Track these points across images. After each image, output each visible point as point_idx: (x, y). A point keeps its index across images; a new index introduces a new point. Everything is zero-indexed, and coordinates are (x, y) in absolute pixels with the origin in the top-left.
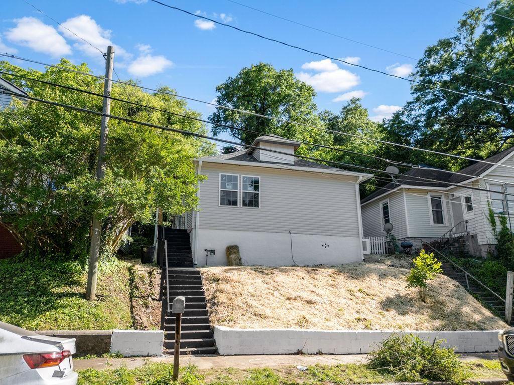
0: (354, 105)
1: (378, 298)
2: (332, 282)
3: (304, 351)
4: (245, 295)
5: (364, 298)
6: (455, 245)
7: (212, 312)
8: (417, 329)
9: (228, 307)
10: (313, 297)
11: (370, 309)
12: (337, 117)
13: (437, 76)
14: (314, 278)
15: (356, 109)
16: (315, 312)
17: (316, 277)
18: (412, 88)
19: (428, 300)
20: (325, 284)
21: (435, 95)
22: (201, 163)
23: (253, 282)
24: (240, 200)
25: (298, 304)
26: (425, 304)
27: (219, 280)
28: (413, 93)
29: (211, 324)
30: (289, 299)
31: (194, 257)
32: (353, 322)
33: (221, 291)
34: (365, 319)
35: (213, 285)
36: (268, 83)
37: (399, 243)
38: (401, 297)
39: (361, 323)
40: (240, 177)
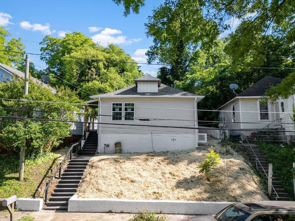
1: (179, 178)
2: (156, 167)
3: (113, 211)
6: (270, 135)
7: (80, 186)
10: (137, 178)
11: (168, 185)
17: (149, 164)
19: (212, 179)
22: (99, 99)
24: (123, 116)
25: (126, 182)
27: (93, 166)
29: (75, 193)
30: (122, 179)
32: (150, 195)
33: (90, 174)
34: (159, 193)
35: (90, 169)
39: (155, 195)
40: (123, 104)
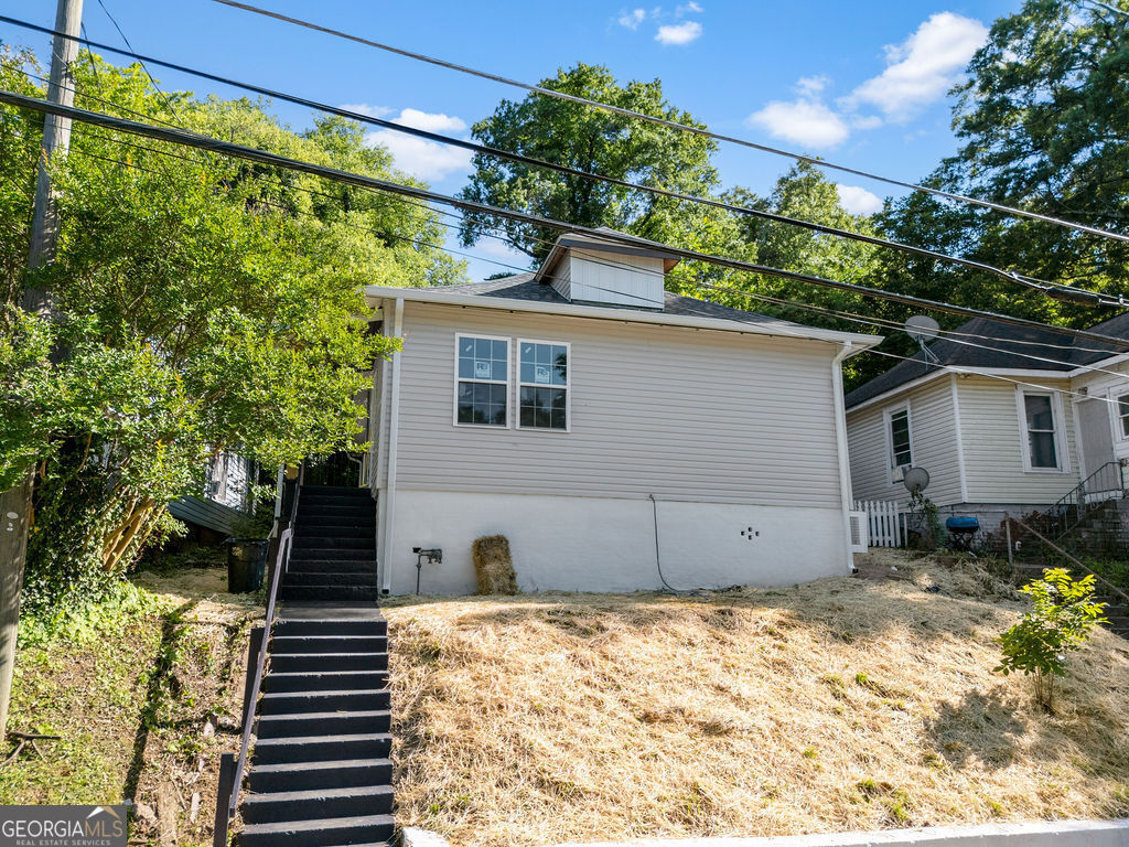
0: (805, 174)
1: (916, 703)
2: (775, 654)
4: (511, 707)
5: (874, 706)
6: (1092, 527)
7: (404, 772)
8: (1047, 816)
9: (457, 754)
10: (725, 712)
11: (897, 744)
12: (764, 204)
13: (1022, 90)
14: (722, 643)
15: (810, 183)
16: (734, 765)
17: (728, 637)
18: (954, 124)
19: (1062, 706)
20: (757, 659)
21: (1011, 142)
22: (400, 304)
23: (541, 659)
24: (514, 408)
25: (677, 736)
26: (1053, 721)
27: (437, 654)
28: (961, 134)
29: (397, 819)
30: (648, 718)
31: (383, 571)
32: (853, 801)
33: (440, 695)
34: (886, 787)
35: (419, 671)
36: (599, 116)
37: (942, 520)
38: (982, 700)
39: (875, 801)
40: (514, 346)
